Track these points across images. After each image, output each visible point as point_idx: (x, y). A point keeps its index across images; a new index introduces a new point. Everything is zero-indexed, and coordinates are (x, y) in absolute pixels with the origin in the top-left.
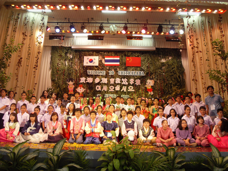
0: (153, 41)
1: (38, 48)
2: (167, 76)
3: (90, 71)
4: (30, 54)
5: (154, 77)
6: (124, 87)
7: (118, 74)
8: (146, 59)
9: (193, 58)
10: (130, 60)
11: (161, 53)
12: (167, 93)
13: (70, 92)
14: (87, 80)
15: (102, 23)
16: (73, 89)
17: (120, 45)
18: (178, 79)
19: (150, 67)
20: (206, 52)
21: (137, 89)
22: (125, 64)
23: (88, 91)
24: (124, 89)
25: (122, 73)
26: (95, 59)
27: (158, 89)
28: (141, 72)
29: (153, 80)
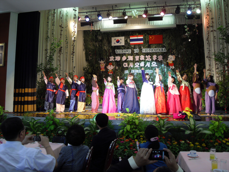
0: (174, 19)
2: (187, 51)
3: (118, 50)
4: (67, 43)
5: (175, 52)
6: (148, 63)
7: (142, 52)
8: (168, 36)
9: (208, 37)
10: (152, 38)
11: (182, 29)
13: (102, 69)
14: (115, 59)
15: (125, 9)
16: (104, 67)
17: (143, 24)
19: (171, 44)
21: (159, 64)
22: (148, 42)
23: (117, 68)
24: (148, 65)
25: (145, 50)
26: (121, 40)
27: (179, 64)
28: (163, 49)
29: (174, 55)
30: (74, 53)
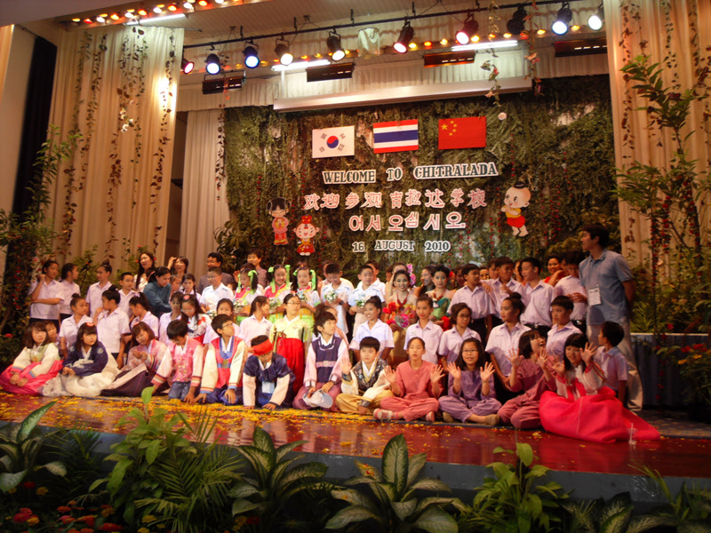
1: (162, 127)
2: (574, 172)
3: (331, 172)
4: (140, 148)
5: (530, 177)
6: (432, 215)
7: (413, 177)
9: (625, 114)
10: (450, 127)
11: (556, 95)
13: (277, 238)
14: (323, 202)
15: (334, 27)
16: (286, 230)
19: (517, 147)
21: (474, 220)
22: (436, 143)
23: (329, 233)
24: (434, 222)
25: (425, 172)
26: (343, 136)
27: (545, 218)
28: (486, 166)
29: (526, 189)
30: (160, 180)
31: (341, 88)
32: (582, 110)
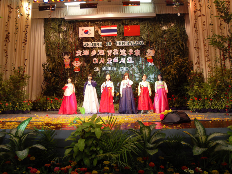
0: (153, 7)
1: (26, 21)
2: (168, 45)
3: (86, 43)
4: (17, 28)
5: (154, 46)
6: (122, 58)
7: (115, 45)
8: (146, 27)
9: (195, 23)
10: (128, 29)
11: (163, 19)
12: (169, 63)
13: (66, 66)
14: (83, 53)
16: (69, 63)
17: (117, 12)
18: (181, 47)
19: (150, 36)
20: (210, 16)
21: (136, 60)
22: (123, 34)
23: (85, 64)
24: (123, 60)
25: (119, 43)
26: (90, 30)
27: (159, 59)
28: (140, 42)
29: (153, 50)
30: (26, 41)
31: (89, 13)
32: (170, 25)
